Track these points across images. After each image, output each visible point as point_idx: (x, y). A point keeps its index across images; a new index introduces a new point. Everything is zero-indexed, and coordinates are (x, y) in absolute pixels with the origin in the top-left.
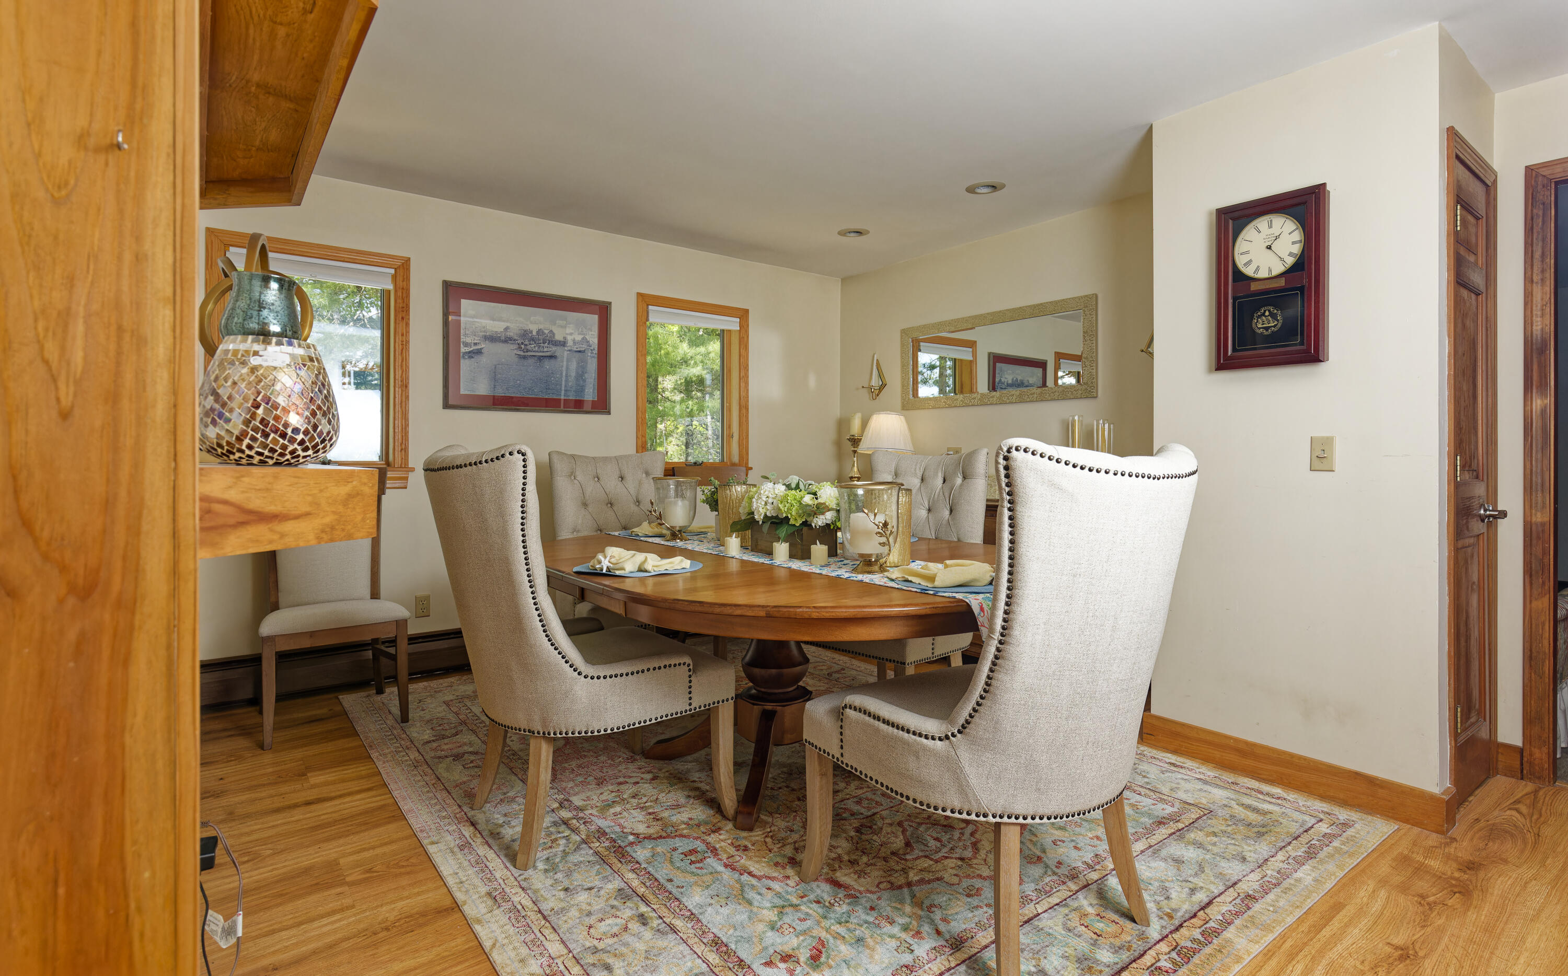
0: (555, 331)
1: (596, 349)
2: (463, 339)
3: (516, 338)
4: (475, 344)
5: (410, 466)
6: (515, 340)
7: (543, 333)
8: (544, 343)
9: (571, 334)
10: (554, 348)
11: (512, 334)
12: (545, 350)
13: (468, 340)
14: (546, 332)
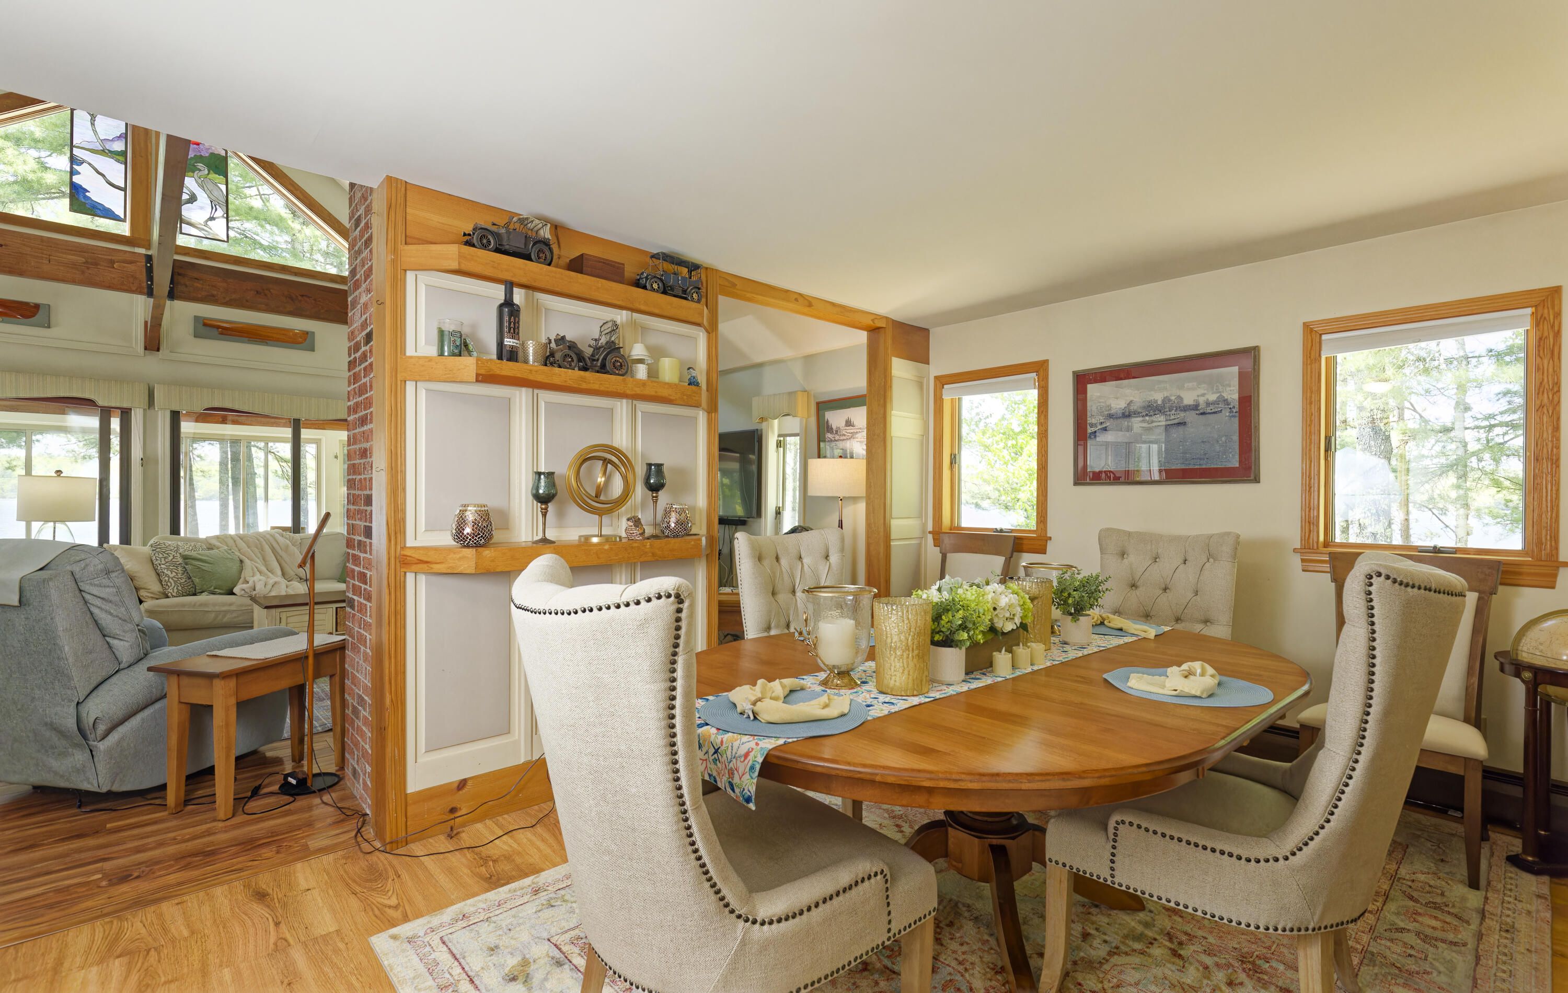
0: (1182, 395)
1: (1237, 406)
2: (1090, 420)
3: (1140, 411)
4: (1101, 423)
5: (1048, 535)
6: (1139, 413)
7: (1170, 400)
8: (1170, 411)
9: (1203, 395)
10: (1182, 414)
11: (1135, 408)
12: (1172, 417)
13: (1094, 421)
14: (1173, 398)
